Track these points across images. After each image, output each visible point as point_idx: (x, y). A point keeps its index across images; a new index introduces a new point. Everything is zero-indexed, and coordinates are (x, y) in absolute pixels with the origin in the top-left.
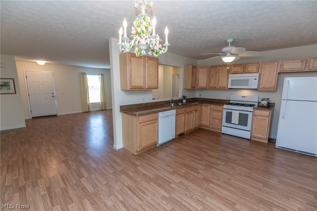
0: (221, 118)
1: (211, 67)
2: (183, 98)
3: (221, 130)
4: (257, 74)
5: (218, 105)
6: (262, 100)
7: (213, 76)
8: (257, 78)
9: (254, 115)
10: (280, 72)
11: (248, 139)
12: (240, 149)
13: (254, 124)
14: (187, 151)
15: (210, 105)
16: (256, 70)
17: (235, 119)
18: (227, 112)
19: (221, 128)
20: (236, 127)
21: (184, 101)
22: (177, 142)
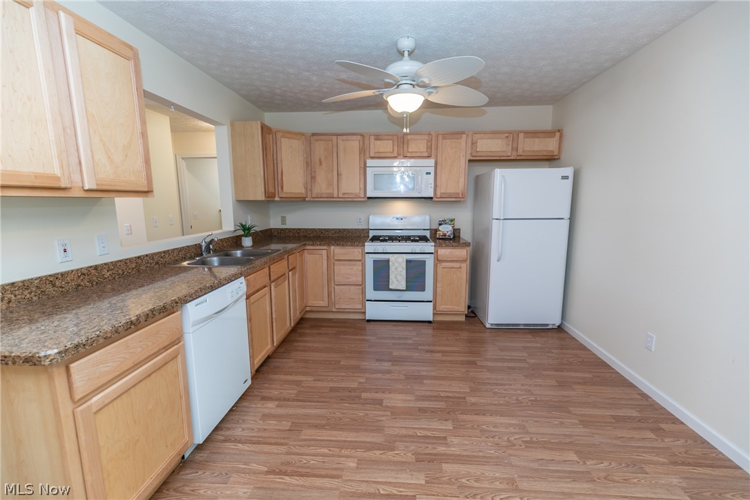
0: (360, 279)
1: (314, 135)
2: (241, 233)
3: (365, 312)
4: (431, 162)
5: (350, 243)
6: (440, 224)
7: (321, 163)
8: (432, 170)
9: (438, 261)
10: (472, 158)
11: (430, 322)
12: (437, 355)
13: (438, 284)
14: (322, 427)
15: (326, 248)
16: (425, 150)
17: (398, 277)
18: (374, 261)
19: (364, 306)
20: (400, 297)
21: (247, 242)
22: (264, 398)
